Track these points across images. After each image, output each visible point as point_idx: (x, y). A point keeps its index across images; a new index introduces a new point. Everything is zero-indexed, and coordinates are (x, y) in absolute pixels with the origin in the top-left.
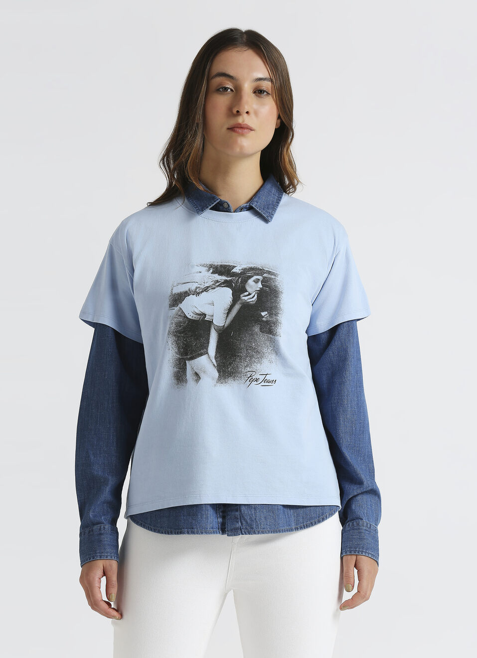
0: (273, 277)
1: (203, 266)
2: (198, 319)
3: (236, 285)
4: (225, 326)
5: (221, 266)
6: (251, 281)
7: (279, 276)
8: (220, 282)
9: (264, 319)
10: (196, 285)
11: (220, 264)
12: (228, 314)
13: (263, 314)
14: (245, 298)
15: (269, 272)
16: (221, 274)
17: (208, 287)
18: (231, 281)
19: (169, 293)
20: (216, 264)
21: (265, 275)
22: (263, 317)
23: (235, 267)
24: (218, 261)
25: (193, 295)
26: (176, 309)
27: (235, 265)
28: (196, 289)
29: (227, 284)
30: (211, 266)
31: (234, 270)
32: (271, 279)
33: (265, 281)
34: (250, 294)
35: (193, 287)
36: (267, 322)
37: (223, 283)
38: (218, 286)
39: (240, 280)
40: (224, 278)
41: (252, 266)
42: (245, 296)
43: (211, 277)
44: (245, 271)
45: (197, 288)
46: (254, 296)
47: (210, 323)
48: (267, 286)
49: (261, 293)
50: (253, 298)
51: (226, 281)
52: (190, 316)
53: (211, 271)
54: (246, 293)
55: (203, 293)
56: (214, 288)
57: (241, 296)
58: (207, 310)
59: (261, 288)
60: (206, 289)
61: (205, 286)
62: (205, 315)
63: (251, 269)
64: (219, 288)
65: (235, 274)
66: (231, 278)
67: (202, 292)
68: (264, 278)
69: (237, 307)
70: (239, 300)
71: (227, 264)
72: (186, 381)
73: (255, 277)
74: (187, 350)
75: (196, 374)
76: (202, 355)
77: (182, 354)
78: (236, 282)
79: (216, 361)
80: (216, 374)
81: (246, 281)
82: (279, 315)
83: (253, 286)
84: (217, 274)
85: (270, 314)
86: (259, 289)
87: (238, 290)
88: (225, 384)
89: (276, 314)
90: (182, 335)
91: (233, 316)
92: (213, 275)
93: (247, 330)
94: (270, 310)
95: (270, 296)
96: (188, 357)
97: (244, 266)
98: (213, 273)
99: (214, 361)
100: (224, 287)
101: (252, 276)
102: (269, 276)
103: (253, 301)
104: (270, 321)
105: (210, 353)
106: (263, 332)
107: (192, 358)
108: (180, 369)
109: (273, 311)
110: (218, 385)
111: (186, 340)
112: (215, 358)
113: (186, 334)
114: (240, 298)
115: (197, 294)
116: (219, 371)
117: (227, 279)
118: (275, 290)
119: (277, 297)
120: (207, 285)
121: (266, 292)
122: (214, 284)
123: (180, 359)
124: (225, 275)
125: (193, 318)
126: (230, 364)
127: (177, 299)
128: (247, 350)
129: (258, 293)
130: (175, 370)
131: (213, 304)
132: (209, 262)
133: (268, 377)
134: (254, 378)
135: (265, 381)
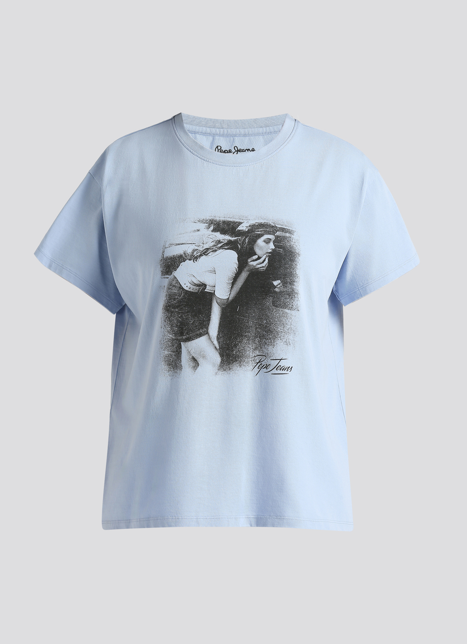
0: (287, 235)
1: (202, 221)
2: (196, 291)
3: (242, 247)
4: (230, 299)
5: (224, 222)
6: (260, 242)
7: (295, 234)
8: (222, 242)
9: (277, 290)
10: (193, 247)
11: (222, 219)
12: (233, 284)
13: (276, 283)
14: (253, 263)
15: (283, 230)
16: (223, 232)
17: (207, 249)
18: (236, 241)
19: (160, 258)
20: (218, 219)
21: (278, 233)
22: (275, 287)
23: (240, 223)
24: (223, 214)
25: (190, 260)
26: (171, 277)
27: (241, 221)
28: (193, 253)
29: (231, 245)
30: (211, 222)
31: (240, 228)
32: (285, 238)
33: (278, 241)
34: (259, 258)
35: (189, 249)
36: (281, 292)
37: (227, 244)
38: (221, 248)
39: (247, 240)
40: (227, 238)
41: (263, 221)
42: (254, 261)
43: (211, 236)
44: (253, 228)
45: (194, 251)
46: (264, 260)
47: (212, 295)
48: (280, 247)
49: (273, 257)
50: (263, 262)
51: (230, 242)
52: (187, 286)
53: (212, 228)
54: (255, 257)
55: (202, 257)
56: (216, 251)
57: (249, 260)
58: (208, 280)
59: (273, 250)
60: (205, 252)
61: (204, 248)
62: (205, 285)
63: (261, 225)
64: (221, 250)
65: (241, 233)
66: (236, 238)
67: (201, 255)
68: (277, 237)
69: (244, 275)
70: (246, 266)
71: (231, 220)
72: (181, 368)
73: (266, 237)
74: (182, 329)
75: (194, 360)
76: (200, 335)
77: (176, 334)
78: (243, 243)
79: (219, 343)
80: (218, 359)
81: (255, 242)
82: (295, 283)
83: (264, 247)
84: (219, 233)
85: (285, 283)
86: (270, 251)
87: (245, 254)
88: (229, 372)
89: (292, 283)
90: (177, 310)
91: (240, 286)
92: (213, 233)
93: (256, 304)
94: (284, 278)
95: (284, 259)
96: (184, 337)
97: (252, 222)
98: (214, 230)
99: (216, 342)
100: (228, 249)
101: (262, 235)
102: (283, 234)
103: (263, 267)
104: (284, 292)
105: (211, 334)
106: (277, 306)
107: (189, 339)
108: (174, 352)
109: (288, 278)
110: (220, 372)
111: (181, 316)
112: (218, 339)
113: (181, 309)
114: (247, 263)
115: (194, 258)
116: (222, 355)
117: (231, 238)
118: (291, 251)
119: (292, 260)
120: (206, 246)
121: (279, 254)
122: (215, 245)
123: (173, 340)
124: (228, 234)
125: (191, 290)
126: (236, 346)
127: (170, 265)
128: (256, 328)
129: (269, 256)
130: (166, 352)
131: (214, 272)
132: (208, 216)
133: (282, 363)
134: (263, 363)
135: (277, 367)
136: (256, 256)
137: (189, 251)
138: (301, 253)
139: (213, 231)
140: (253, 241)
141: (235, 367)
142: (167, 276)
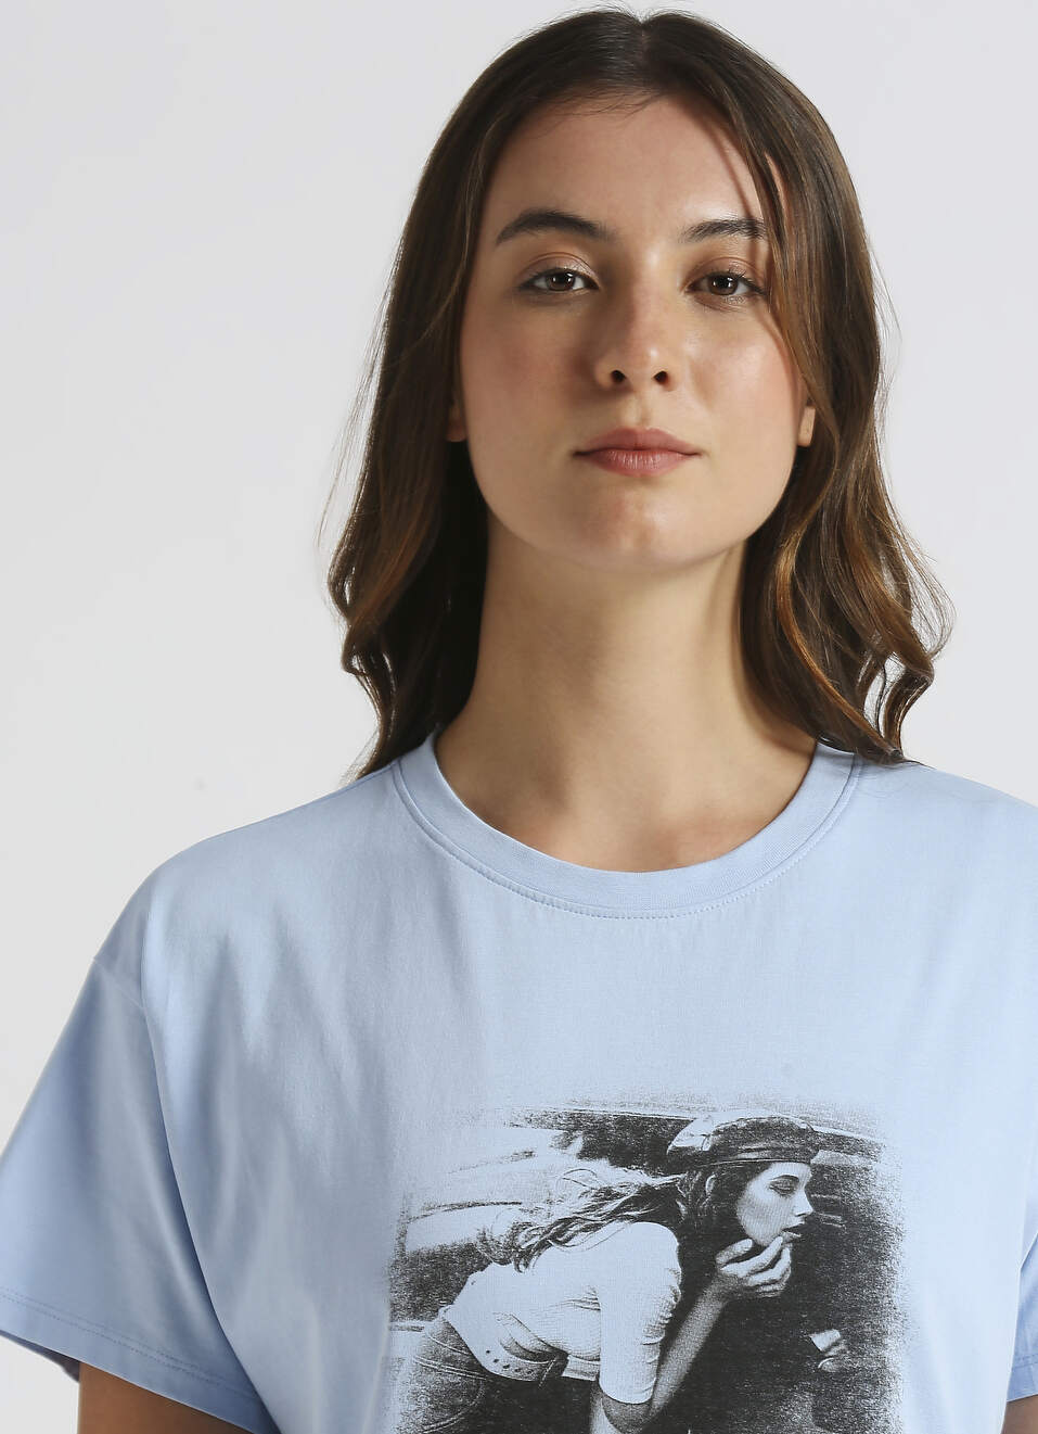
0: (856, 1161)
1: (541, 1121)
2: (532, 1377)
3: (693, 1211)
4: (658, 1403)
5: (622, 1121)
6: (759, 1189)
7: (884, 1156)
8: (621, 1195)
9: (827, 1365)
10: (514, 1215)
11: (615, 1110)
12: (665, 1347)
13: (821, 1340)
14: (735, 1269)
15: (838, 1143)
16: (622, 1157)
17: (567, 1222)
18: (669, 1193)
19: (391, 1254)
20: (598, 1110)
21: (822, 1157)
22: (821, 1355)
23: (685, 1123)
24: (613, 1098)
25: (504, 1262)
26: (432, 1327)
27: (685, 1115)
28: (513, 1236)
29: (652, 1205)
30: (576, 1123)
31: (681, 1141)
32: (847, 1173)
33: (824, 1185)
34: (757, 1249)
35: (499, 1224)
36: (843, 1375)
37: (636, 1202)
38: (613, 1216)
39: (709, 1186)
40: (637, 1178)
41: (763, 1114)
42: (738, 1259)
43: (576, 1176)
44: (730, 1139)
45: (517, 1229)
46: (777, 1258)
47: (589, 1390)
48: (833, 1207)
49: (809, 1242)
50: (772, 1265)
51: (646, 1196)
52: (497, 1360)
53: (578, 1144)
54: (743, 1246)
55: (547, 1253)
56: (596, 1227)
57: (722, 1258)
58: (574, 1335)
59: (806, 1217)
60: (559, 1233)
61: (553, 1220)
62: (562, 1356)
63: (759, 1129)
64: (616, 1225)
65: (687, 1161)
66: (668, 1179)
67: (543, 1245)
68: (819, 1171)
69: (705, 1314)
70: (711, 1278)
71: (648, 1112)
73: (779, 1170)
78: (695, 1195)
81: (739, 1189)
82: (887, 1341)
83: (772, 1209)
84: (604, 1162)
85: (854, 1341)
86: (797, 1222)
87: (705, 1235)
89: (878, 1338)
91: (691, 1355)
92: (585, 1163)
93: (752, 1418)
94: (851, 1322)
95: (850, 1251)
97: (726, 1118)
98: (588, 1153)
100: (640, 1219)
101: (765, 1166)
102: (841, 1159)
103: (774, 1282)
104: (854, 1371)
106: (829, 1428)
109: (865, 1323)
114: (713, 1268)
115: (519, 1256)
117: (650, 1181)
118: (870, 1222)
119: (878, 1256)
120: (561, 1212)
121: (829, 1233)
122: (593, 1208)
124: (640, 1165)
125: (510, 1374)
127: (430, 1281)
129: (794, 1241)
131: (594, 1304)
132: (564, 1106)
136: (747, 1244)
137: (500, 1230)
138: (907, 1226)
139: (583, 1155)
140: (733, 1187)
142: (416, 1323)
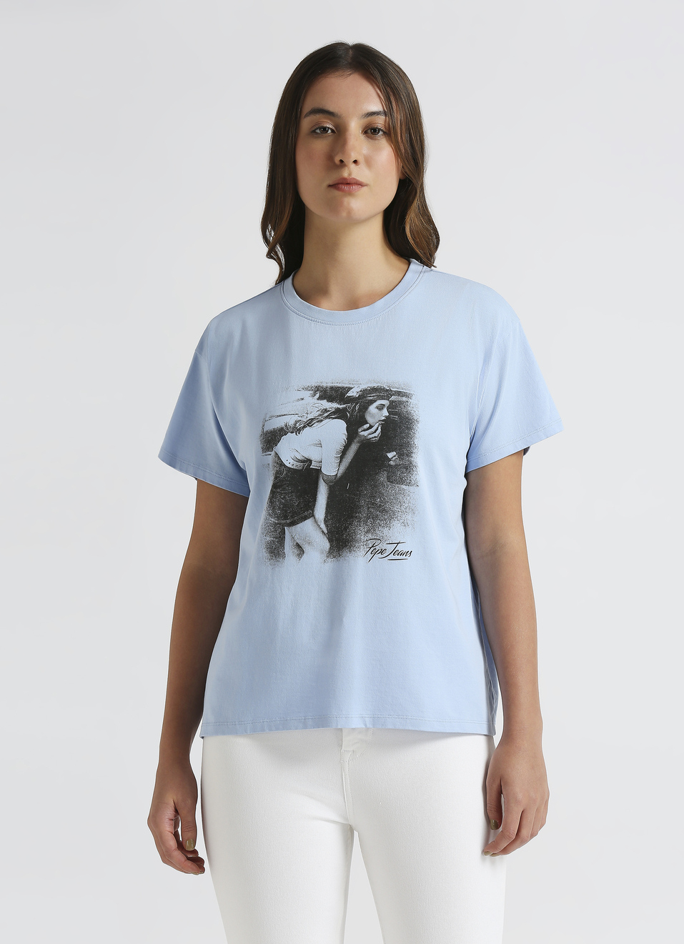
0: (404, 399)
1: (307, 389)
2: (301, 468)
3: (351, 415)
4: (339, 475)
5: (332, 388)
6: (372, 408)
7: (413, 397)
8: (329, 411)
9: (392, 463)
10: (296, 418)
11: (330, 385)
12: (342, 458)
13: (390, 455)
14: (364, 433)
15: (399, 393)
16: (331, 399)
17: (312, 419)
18: (345, 409)
19: (260, 432)
20: (325, 385)
21: (393, 398)
22: (390, 460)
23: (351, 388)
24: (329, 381)
25: (292, 433)
26: (273, 453)
27: (352, 386)
28: (295, 424)
29: (339, 414)
30: (317, 389)
31: (350, 394)
32: (401, 403)
33: (393, 407)
34: (371, 427)
35: (291, 421)
36: (396, 465)
37: (334, 413)
38: (327, 417)
39: (357, 408)
40: (335, 405)
41: (375, 385)
42: (364, 430)
43: (316, 405)
44: (365, 393)
45: (296, 422)
46: (377, 430)
47: (318, 471)
48: (396, 414)
49: (387, 425)
50: (375, 432)
51: (337, 410)
52: (289, 462)
53: (318, 395)
54: (366, 426)
55: (305, 429)
56: (321, 421)
57: (360, 430)
58: (314, 455)
59: (386, 417)
60: (309, 423)
61: (308, 419)
62: (310, 461)
63: (374, 390)
64: (327, 420)
65: (351, 400)
66: (345, 406)
67: (304, 427)
68: (392, 402)
69: (354, 448)
70: (356, 436)
71: (340, 385)
72: (284, 556)
73: (379, 402)
74: (286, 511)
75: (298, 546)
76: (305, 518)
77: (278, 518)
78: (353, 410)
79: (327, 526)
80: (326, 545)
81: (366, 408)
82: (413, 455)
83: (376, 414)
84: (325, 401)
85: (401, 455)
86: (384, 418)
87: (355, 422)
88: (339, 558)
89: (409, 454)
90: (279, 490)
91: (349, 461)
92: (319, 401)
93: (368, 480)
94: (400, 449)
95: (400, 427)
96: (288, 521)
97: (364, 387)
98: (320, 398)
99: (323, 526)
100: (335, 418)
101: (375, 401)
102: (400, 398)
103: (375, 437)
104: (400, 465)
105: (317, 516)
106: (392, 482)
107: (293, 524)
108: (276, 538)
109: (405, 450)
110: (329, 560)
111: (284, 497)
112: (326, 521)
113: (284, 489)
114: (357, 433)
115: (297, 430)
116: (330, 540)
117: (339, 406)
118: (407, 418)
119: (410, 428)
120: (310, 416)
121: (394, 421)
122: (320, 415)
123: (276, 524)
124: (336, 402)
125: (294, 467)
126: (346, 528)
127: (271, 439)
128: (369, 508)
129: (382, 424)
130: (268, 539)
131: (320, 445)
132: (314, 383)
133: (400, 548)
134: (377, 548)
135: (394, 552)
136: (368, 425)
137: (291, 423)
138: (420, 419)
139: (318, 399)
140: (365, 408)
141: (345, 552)
142: (270, 453)
